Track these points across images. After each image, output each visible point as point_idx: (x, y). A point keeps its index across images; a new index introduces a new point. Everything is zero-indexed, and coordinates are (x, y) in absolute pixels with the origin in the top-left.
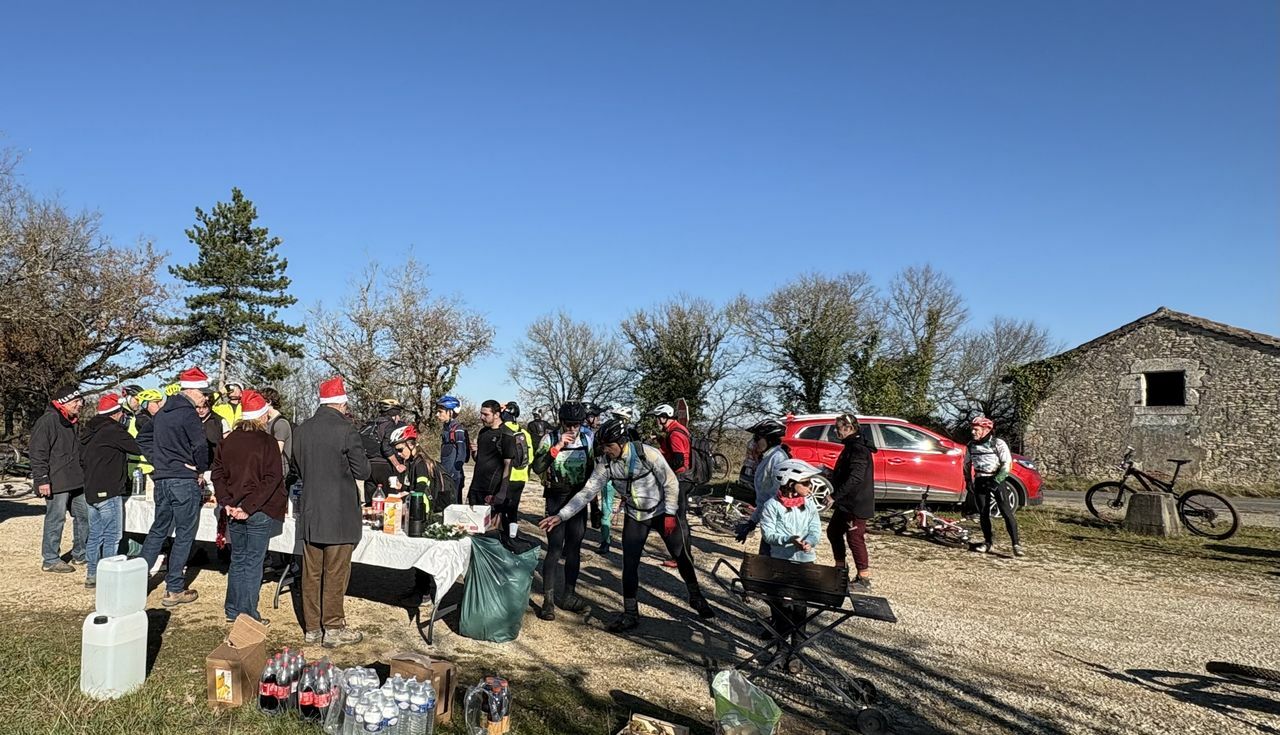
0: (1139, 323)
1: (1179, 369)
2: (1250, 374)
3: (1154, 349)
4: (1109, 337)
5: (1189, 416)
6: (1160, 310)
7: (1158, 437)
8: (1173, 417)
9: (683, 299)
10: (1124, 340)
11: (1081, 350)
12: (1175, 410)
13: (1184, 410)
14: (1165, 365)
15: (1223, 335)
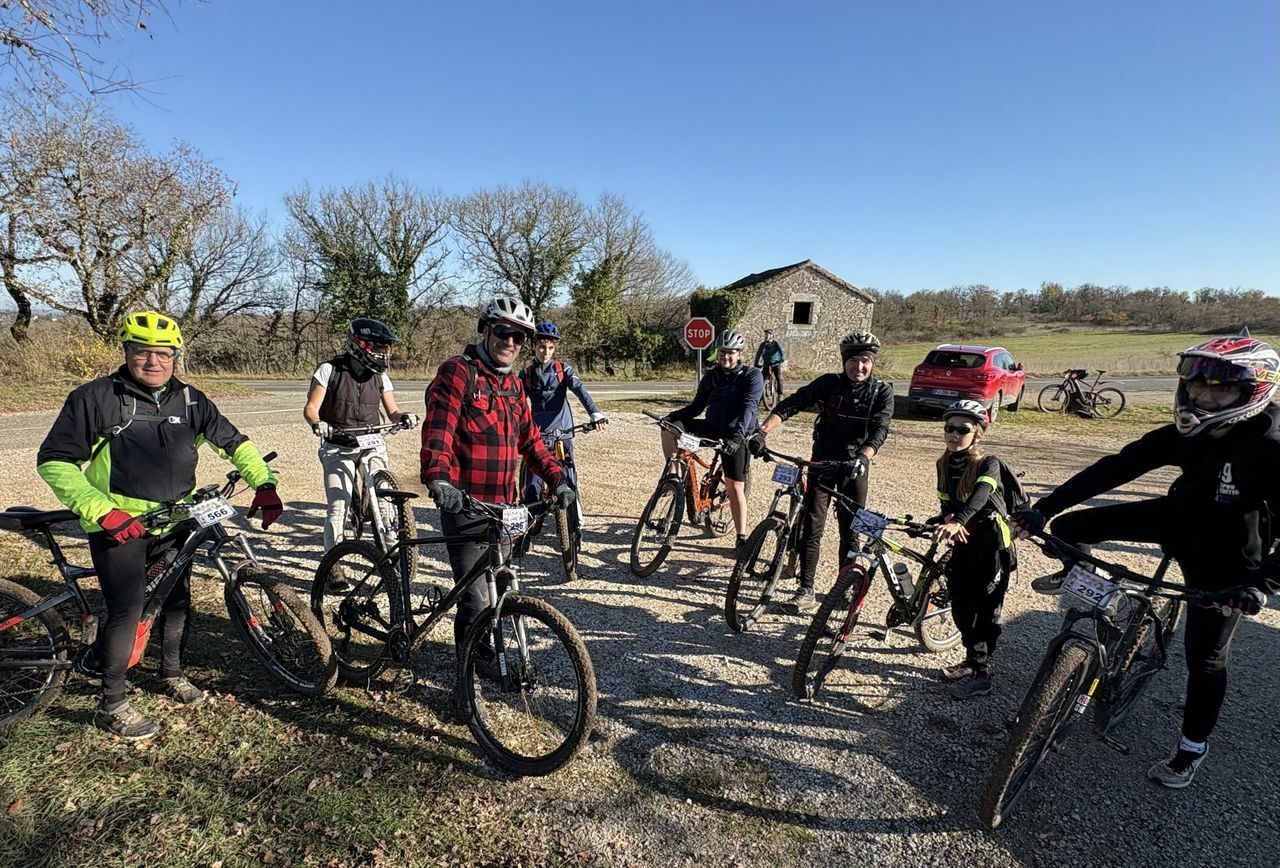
1: (811, 300)
3: (801, 288)
5: (811, 331)
6: (807, 261)
7: (797, 343)
8: (804, 331)
12: (806, 327)
13: (811, 327)
14: (804, 298)
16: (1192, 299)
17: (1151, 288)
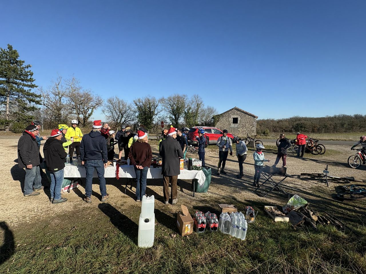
0: (232, 109)
1: (237, 117)
2: (246, 119)
3: (234, 114)
4: (228, 111)
5: (238, 125)
6: (235, 107)
7: (234, 128)
8: (236, 125)
9: (149, 97)
10: (230, 112)
11: (224, 113)
12: (236, 124)
13: (238, 124)
14: (235, 117)
15: (243, 112)
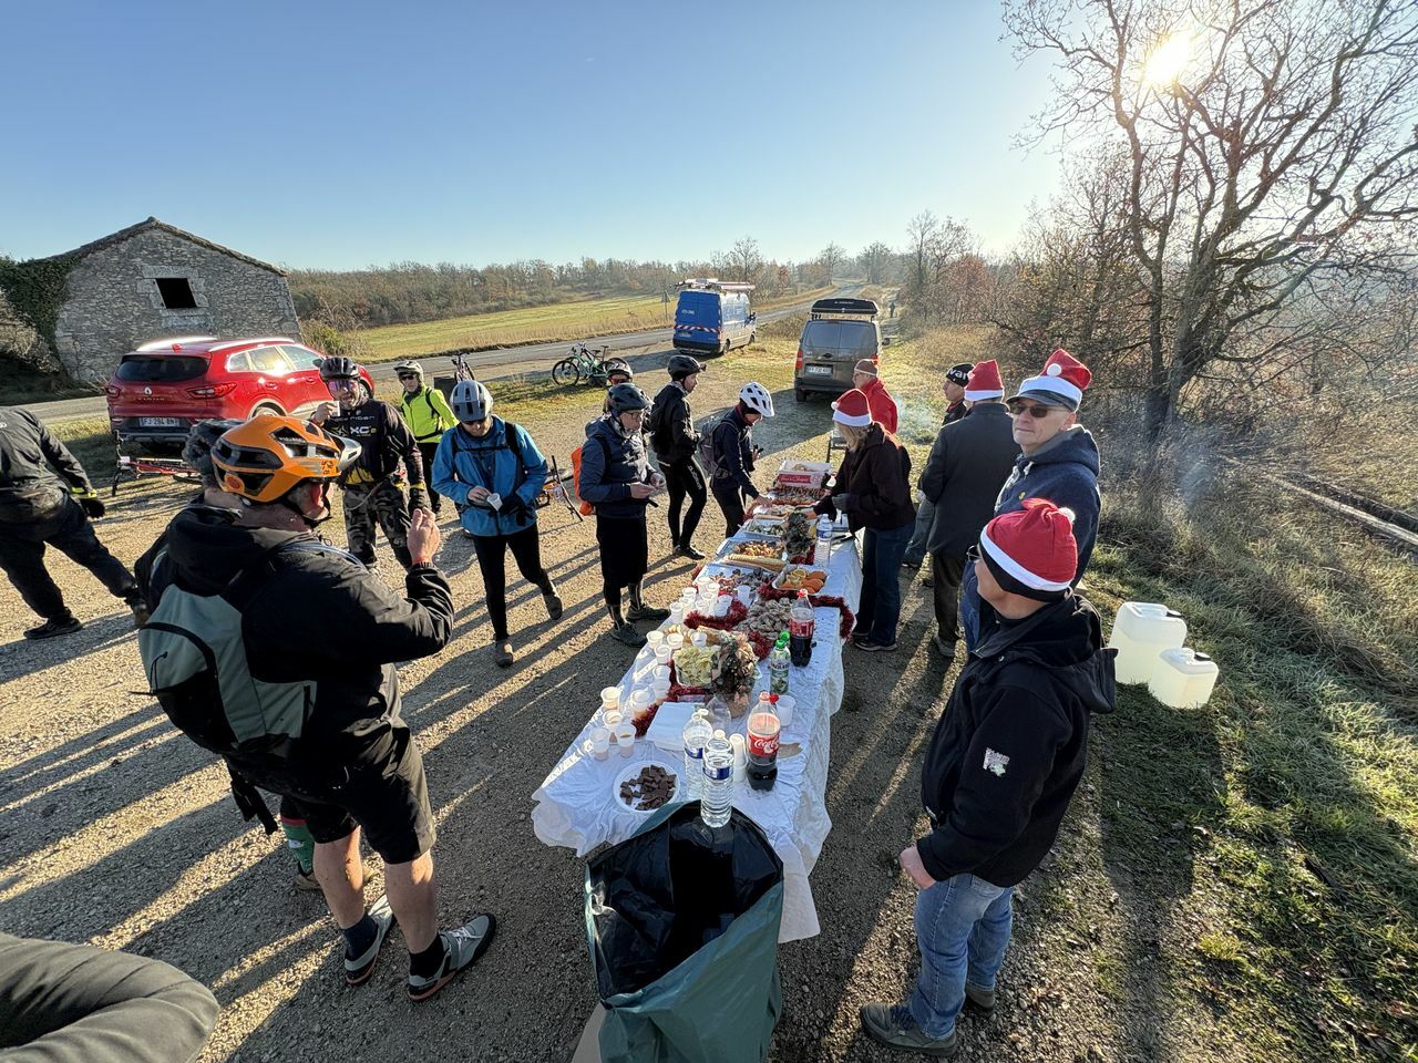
1: (182, 276)
3: (157, 257)
5: (205, 315)
6: (151, 219)
8: (193, 317)
12: (189, 312)
13: (201, 312)
14: (172, 273)
16: (674, 270)
17: (650, 262)
